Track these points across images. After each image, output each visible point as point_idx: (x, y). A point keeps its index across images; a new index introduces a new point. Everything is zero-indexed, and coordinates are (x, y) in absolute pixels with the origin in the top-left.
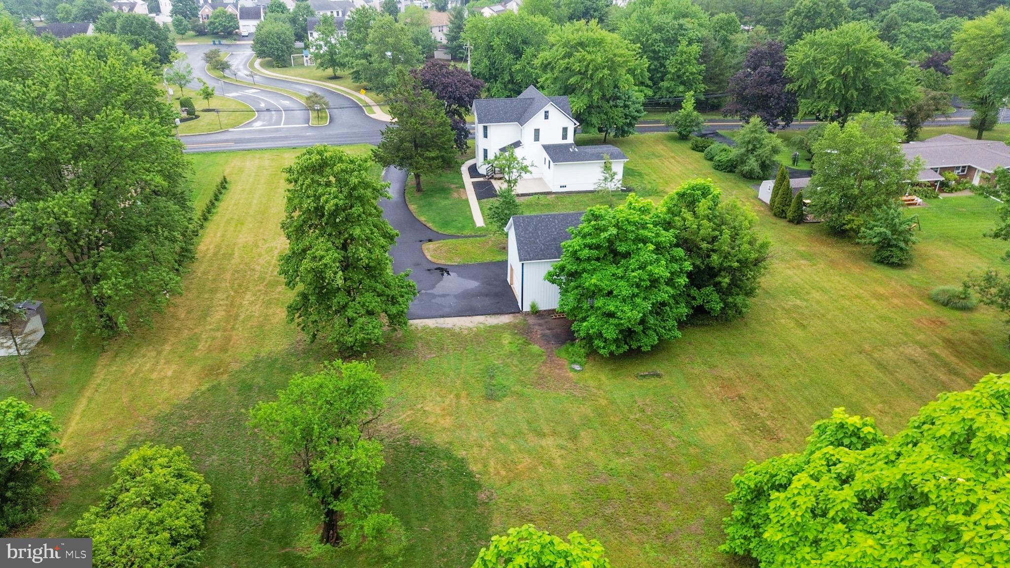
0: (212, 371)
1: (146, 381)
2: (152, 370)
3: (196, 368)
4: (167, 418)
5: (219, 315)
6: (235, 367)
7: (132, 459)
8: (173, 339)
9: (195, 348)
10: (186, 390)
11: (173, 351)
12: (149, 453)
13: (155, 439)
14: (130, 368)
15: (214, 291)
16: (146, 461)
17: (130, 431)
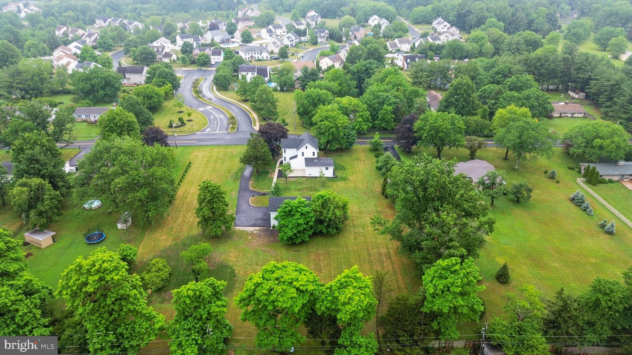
0: (175, 239)
1: (158, 240)
2: (160, 237)
3: (172, 237)
4: (163, 251)
5: (180, 220)
6: (182, 238)
7: (154, 261)
8: (166, 227)
9: (172, 231)
10: (168, 244)
11: (166, 231)
12: (158, 260)
13: (160, 257)
14: (154, 236)
15: (180, 211)
16: (157, 262)
17: (154, 254)
